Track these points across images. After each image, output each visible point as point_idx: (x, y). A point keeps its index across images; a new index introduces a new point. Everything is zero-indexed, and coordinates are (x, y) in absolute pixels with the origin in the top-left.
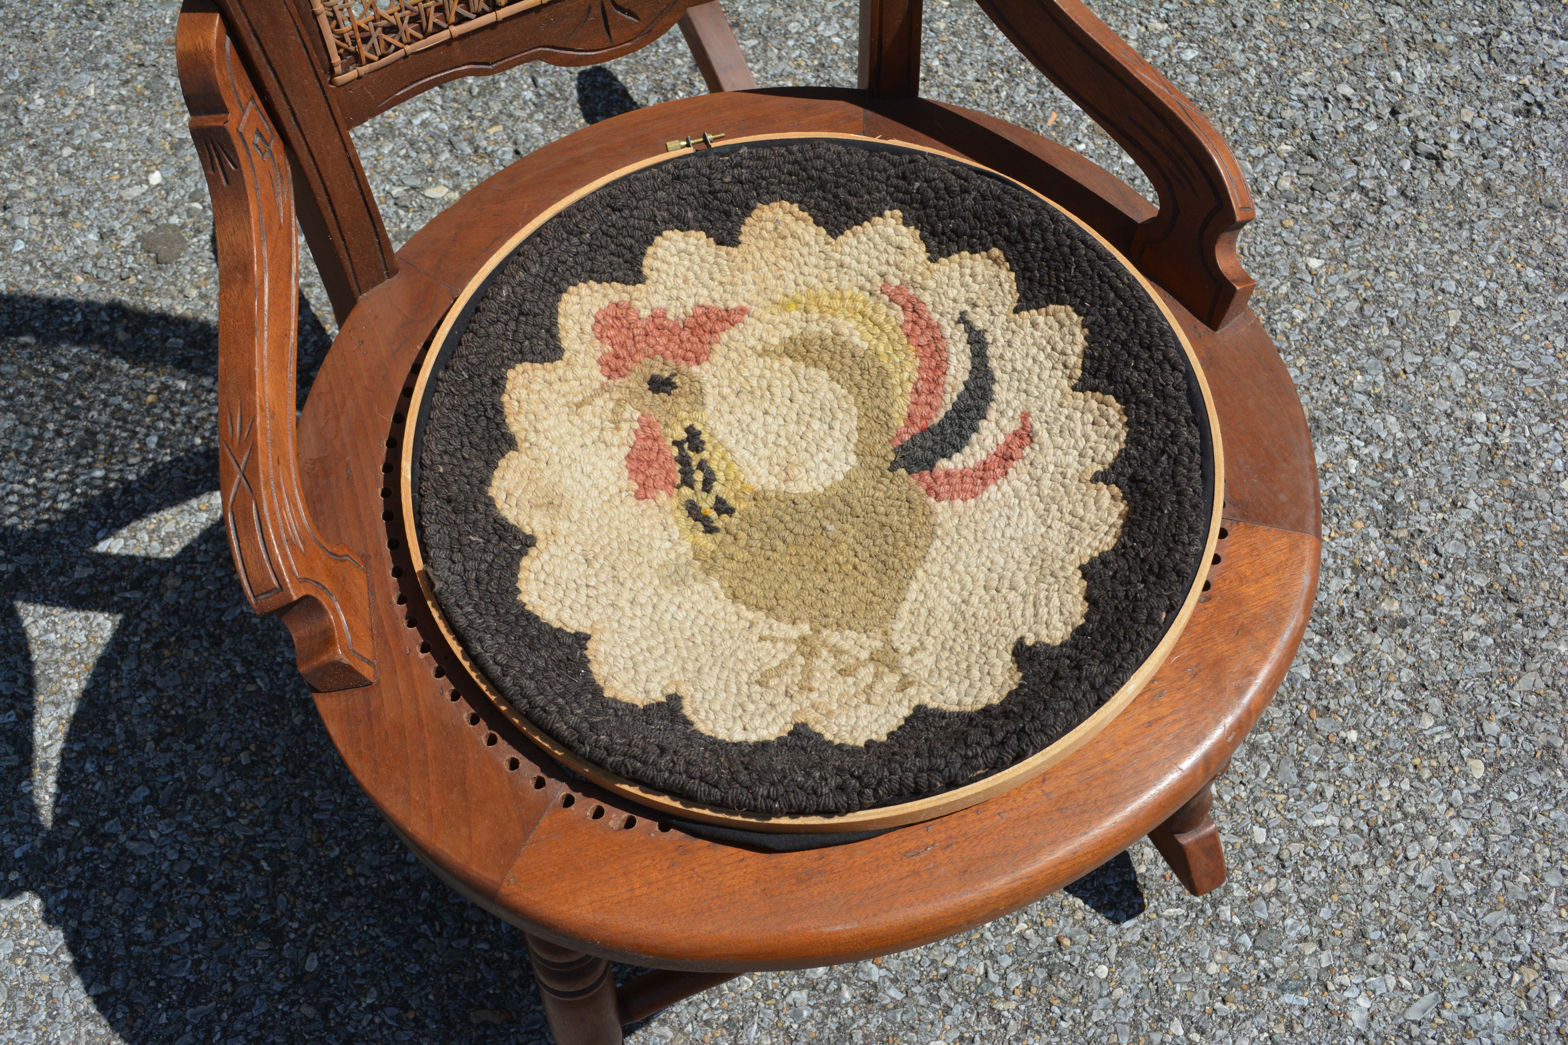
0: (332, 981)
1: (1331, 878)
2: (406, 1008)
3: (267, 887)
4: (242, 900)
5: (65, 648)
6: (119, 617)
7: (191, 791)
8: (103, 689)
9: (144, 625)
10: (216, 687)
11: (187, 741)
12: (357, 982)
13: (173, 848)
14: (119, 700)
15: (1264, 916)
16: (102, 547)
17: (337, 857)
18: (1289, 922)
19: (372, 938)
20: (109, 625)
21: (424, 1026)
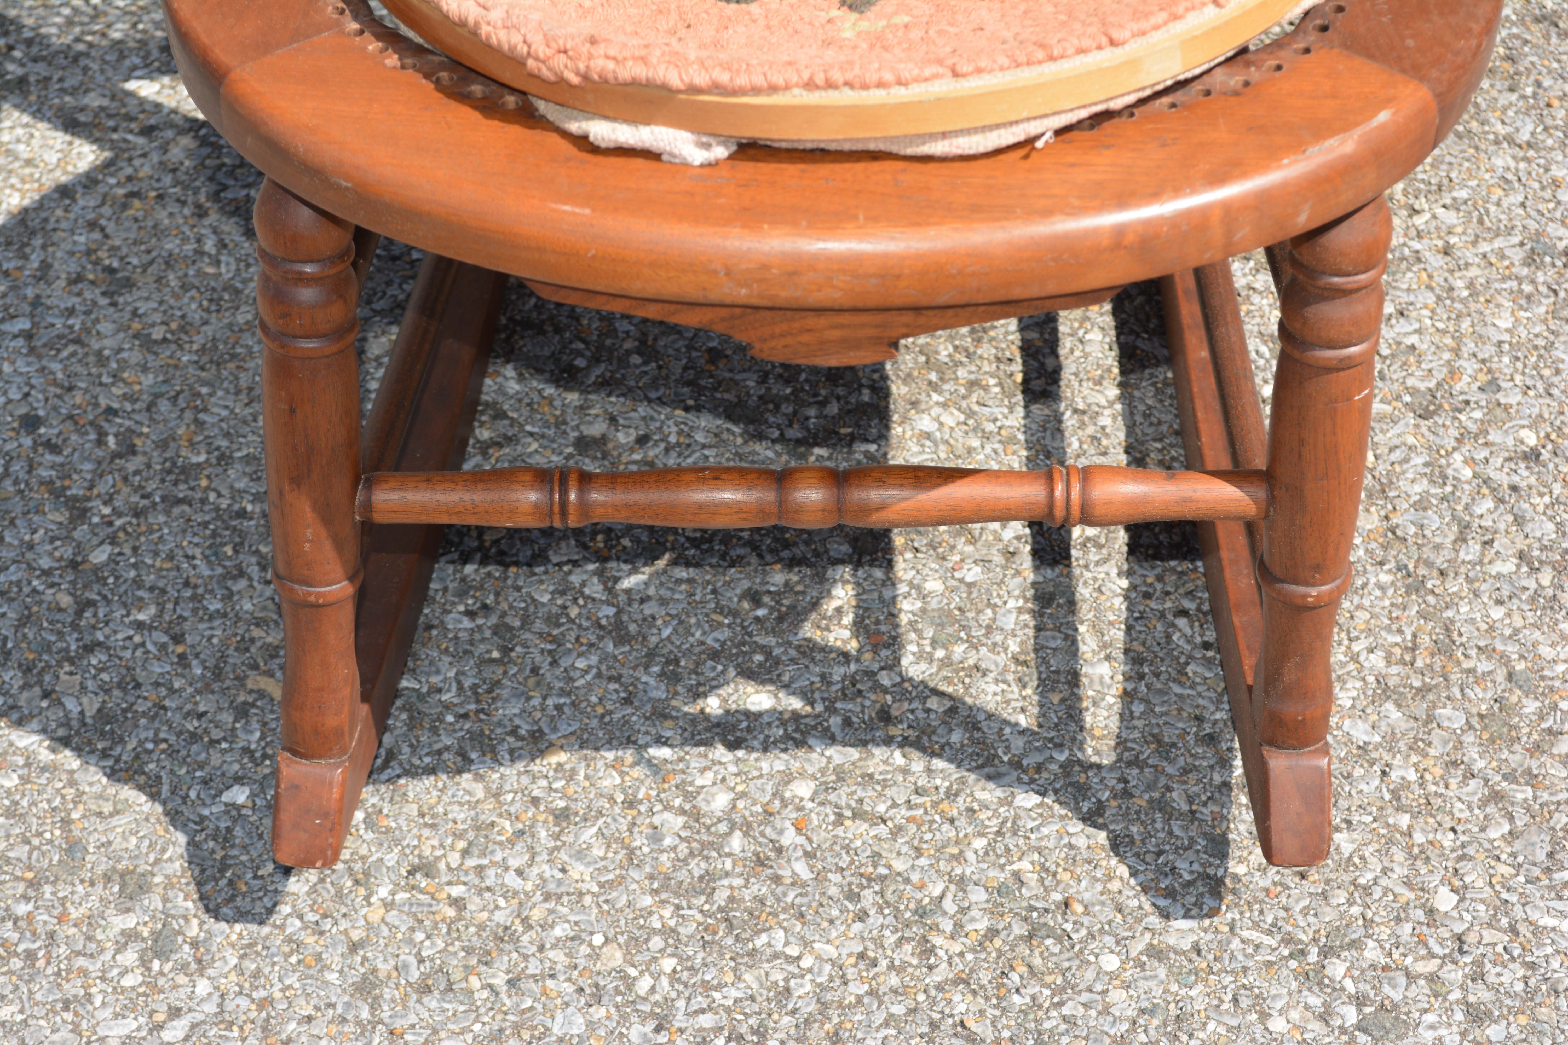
0: (111, 580)
1: (1530, 994)
2: (178, 639)
3: (99, 463)
4: (62, 465)
5: (29, 162)
6: (107, 154)
7: (77, 341)
8: (44, 215)
9: (129, 171)
10: (170, 255)
11: (104, 294)
12: (140, 593)
13: (19, 388)
14: (55, 230)
15: (1397, 996)
16: (132, 85)
17: (199, 465)
18: (1430, 1018)
19: (186, 556)
20: (91, 157)
21: (188, 666)
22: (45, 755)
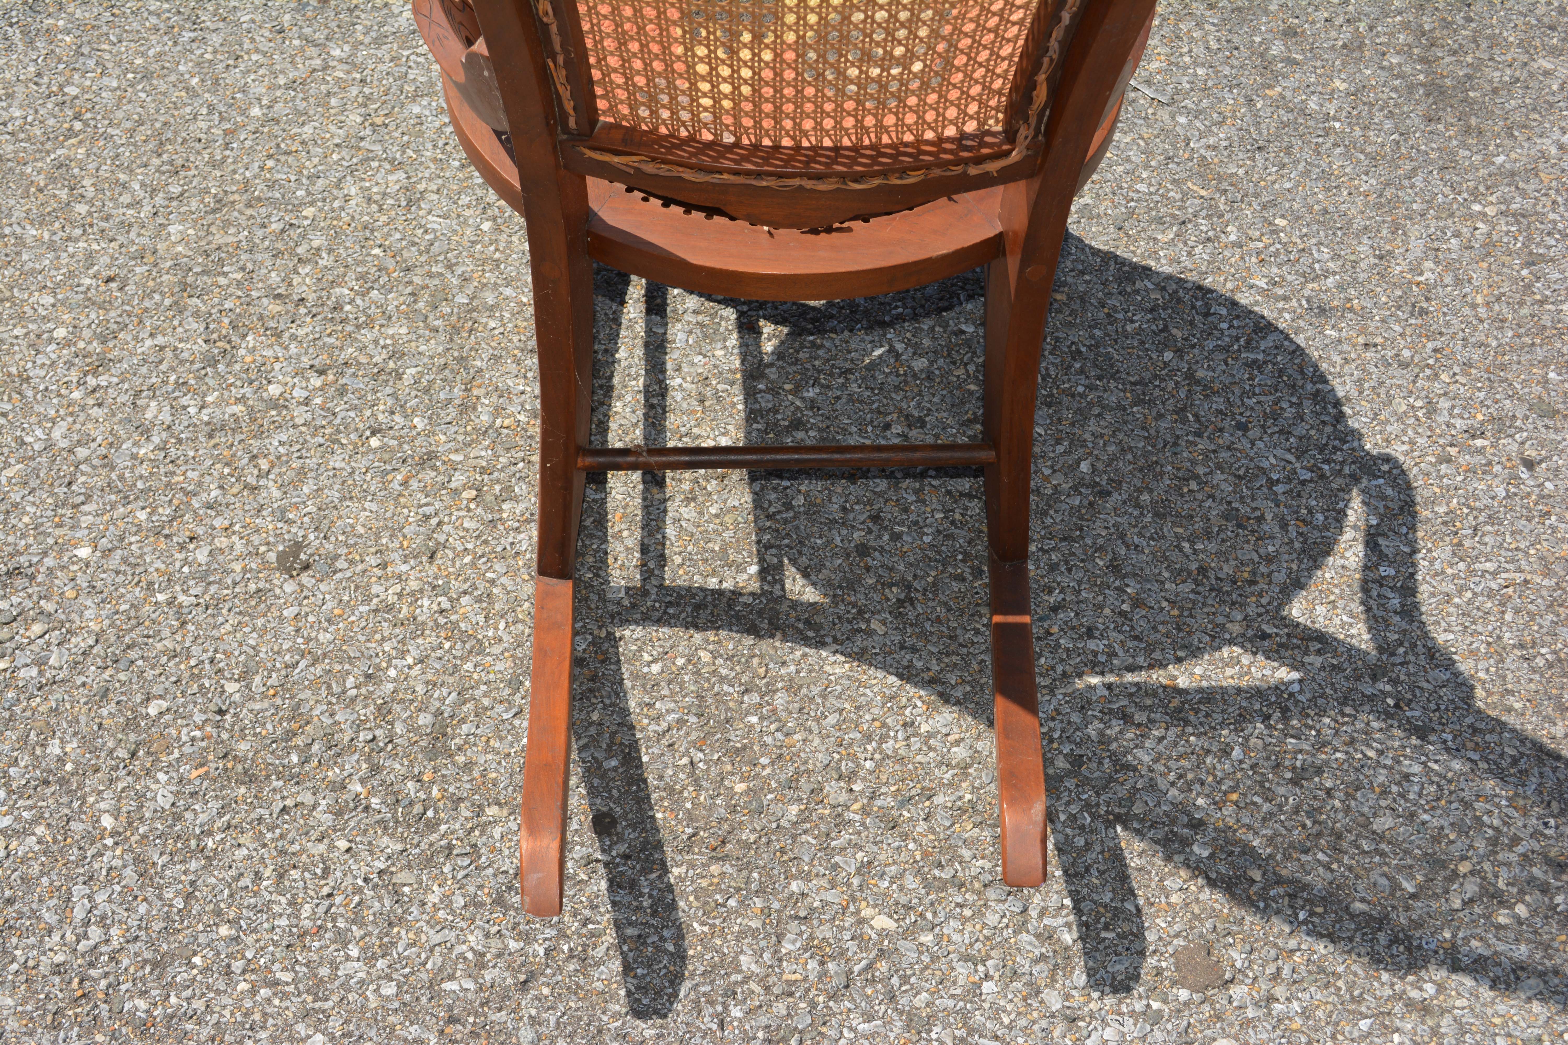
0: (1156, 343)
2: (1109, 315)
6: (1285, 615)
12: (1138, 337)
13: (1259, 448)
14: (1291, 555)
17: (1135, 406)
20: (1294, 612)
22: (1152, 263)
